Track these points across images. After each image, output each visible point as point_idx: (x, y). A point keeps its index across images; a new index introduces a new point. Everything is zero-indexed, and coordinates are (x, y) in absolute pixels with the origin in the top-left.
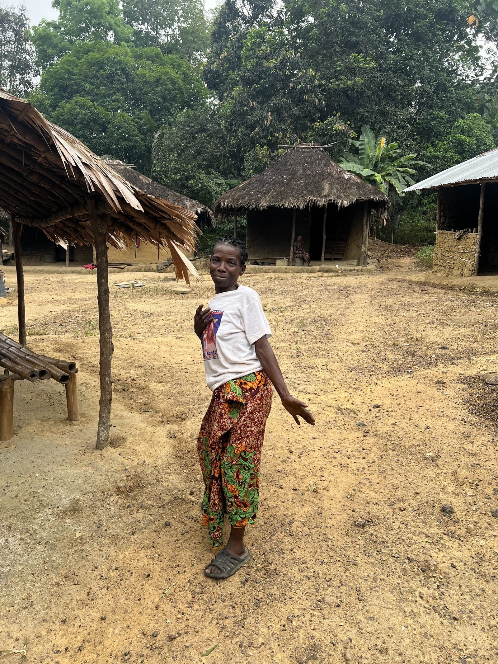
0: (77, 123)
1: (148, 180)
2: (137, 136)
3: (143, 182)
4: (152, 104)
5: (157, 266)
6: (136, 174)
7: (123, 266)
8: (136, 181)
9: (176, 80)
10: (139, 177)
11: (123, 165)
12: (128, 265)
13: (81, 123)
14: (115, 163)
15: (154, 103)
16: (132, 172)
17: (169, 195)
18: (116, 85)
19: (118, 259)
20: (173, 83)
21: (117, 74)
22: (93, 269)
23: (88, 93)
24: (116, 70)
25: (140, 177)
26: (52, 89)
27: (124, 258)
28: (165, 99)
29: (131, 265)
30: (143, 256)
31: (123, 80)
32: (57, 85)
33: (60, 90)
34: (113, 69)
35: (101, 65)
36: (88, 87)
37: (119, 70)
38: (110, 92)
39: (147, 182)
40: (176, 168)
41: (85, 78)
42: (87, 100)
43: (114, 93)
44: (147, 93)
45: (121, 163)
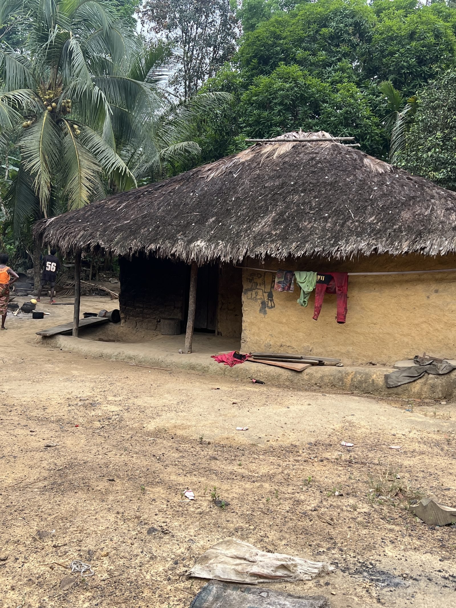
0: (276, 103)
1: (383, 167)
2: (368, 118)
3: (371, 172)
4: (398, 70)
5: (387, 377)
6: (355, 156)
7: (299, 366)
8: (355, 168)
9: (442, 30)
10: (362, 160)
11: (331, 140)
12: (313, 364)
13: (281, 104)
14: (314, 138)
15: (402, 67)
16: (349, 152)
17: (433, 197)
18: (344, 48)
19: (294, 345)
20: (438, 36)
21: (346, 32)
22: (232, 365)
23: (300, 63)
24: (346, 26)
25: (366, 161)
26: (248, 62)
27: (306, 344)
28: (421, 62)
29: (321, 363)
30: (353, 344)
31: (355, 40)
32: (254, 57)
33: (259, 63)
34: (341, 25)
35: (324, 22)
36: (300, 53)
37: (351, 25)
38: (333, 59)
39: (381, 170)
40: (437, 160)
41: (299, 42)
42: (294, 69)
43: (339, 60)
44: (392, 54)
45: (328, 136)
